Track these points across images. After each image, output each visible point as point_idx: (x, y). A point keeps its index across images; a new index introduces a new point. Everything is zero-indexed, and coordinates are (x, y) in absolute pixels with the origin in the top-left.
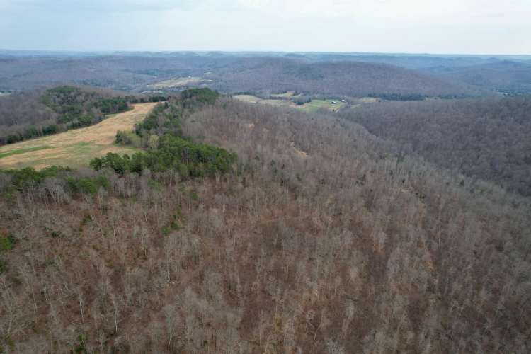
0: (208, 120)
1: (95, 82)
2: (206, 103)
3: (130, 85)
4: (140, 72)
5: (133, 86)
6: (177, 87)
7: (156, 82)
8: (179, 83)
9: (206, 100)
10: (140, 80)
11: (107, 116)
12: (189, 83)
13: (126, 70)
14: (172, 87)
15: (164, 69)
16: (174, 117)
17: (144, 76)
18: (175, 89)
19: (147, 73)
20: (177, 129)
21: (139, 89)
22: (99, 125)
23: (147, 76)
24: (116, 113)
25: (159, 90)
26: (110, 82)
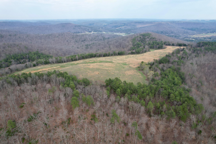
0: (206, 63)
1: (166, 32)
2: (210, 52)
3: (181, 35)
4: (189, 29)
5: (182, 35)
6: (204, 38)
7: (194, 34)
8: (207, 36)
9: (211, 50)
10: (187, 33)
11: (150, 50)
12: (212, 36)
13: (183, 28)
14: (201, 38)
15: (201, 28)
16: (183, 58)
17: (189, 31)
18: (202, 39)
19: (192, 30)
20: (178, 67)
21: (184, 37)
22: (142, 54)
23: (191, 31)
24: (156, 49)
25: (193, 38)
26: (172, 33)
